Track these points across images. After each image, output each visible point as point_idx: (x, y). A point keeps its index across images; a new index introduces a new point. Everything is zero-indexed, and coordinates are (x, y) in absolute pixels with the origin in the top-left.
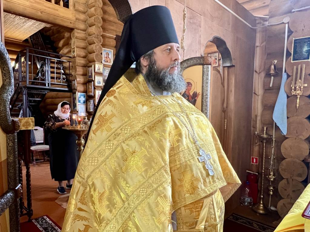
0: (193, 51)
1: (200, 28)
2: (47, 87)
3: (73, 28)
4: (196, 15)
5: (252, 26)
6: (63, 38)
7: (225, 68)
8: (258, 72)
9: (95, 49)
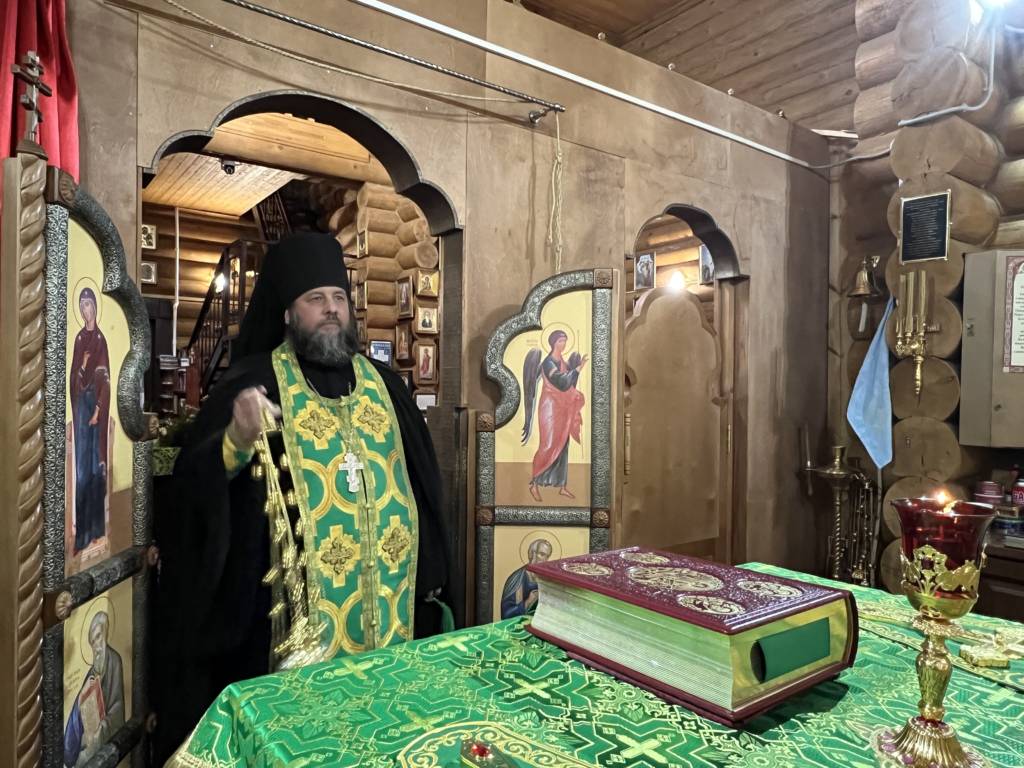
0: (599, 248)
3: (362, 179)
4: (607, 160)
5: (810, 163)
6: (342, 205)
7: (724, 285)
8: (839, 291)
9: (418, 234)
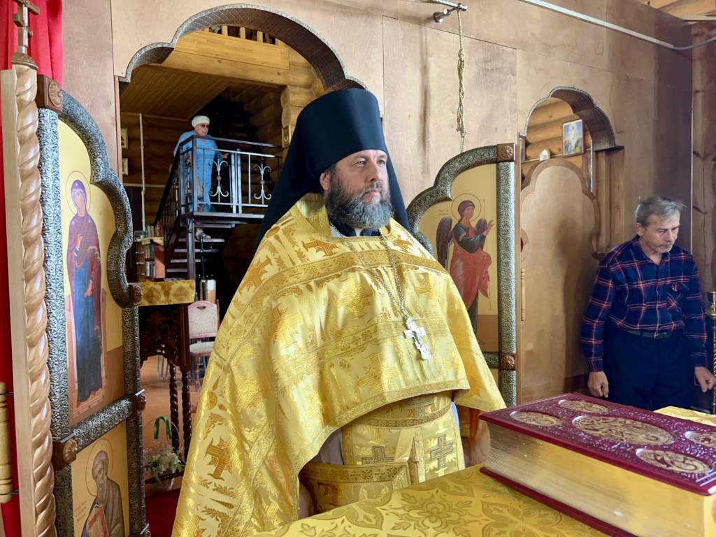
0: (496, 129)
1: (512, 77)
2: (234, 215)
3: (285, 83)
4: (501, 52)
5: (674, 46)
7: (600, 154)
8: (702, 156)
